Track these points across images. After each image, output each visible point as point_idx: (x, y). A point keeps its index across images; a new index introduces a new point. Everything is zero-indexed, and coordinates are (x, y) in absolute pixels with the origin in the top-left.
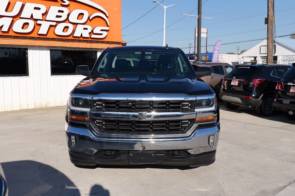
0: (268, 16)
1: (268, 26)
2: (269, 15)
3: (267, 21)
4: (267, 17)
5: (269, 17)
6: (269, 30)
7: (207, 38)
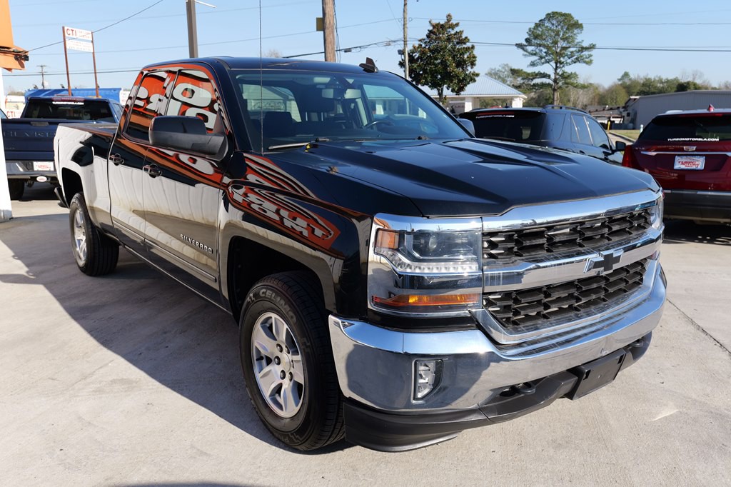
0: (324, 14)
1: (326, 35)
2: (327, 12)
3: (321, 24)
4: (321, 16)
5: (327, 16)
6: (327, 45)
7: (93, 53)
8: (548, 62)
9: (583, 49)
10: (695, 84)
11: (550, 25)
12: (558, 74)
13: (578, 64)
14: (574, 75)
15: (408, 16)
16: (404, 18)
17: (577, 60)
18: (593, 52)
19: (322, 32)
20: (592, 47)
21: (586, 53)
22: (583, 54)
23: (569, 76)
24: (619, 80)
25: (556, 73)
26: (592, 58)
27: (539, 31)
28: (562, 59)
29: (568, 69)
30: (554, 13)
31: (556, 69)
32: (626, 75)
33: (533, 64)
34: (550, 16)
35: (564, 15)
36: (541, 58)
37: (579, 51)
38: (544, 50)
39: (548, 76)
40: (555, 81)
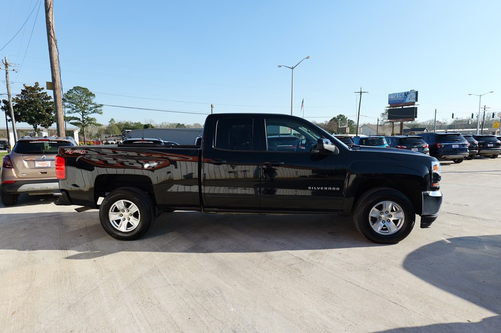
2: (56, 79)
4: (51, 81)
8: (78, 112)
9: (97, 107)
10: (151, 125)
11: (76, 93)
12: (85, 118)
13: (95, 113)
14: (94, 119)
15: (10, 80)
16: (7, 81)
17: (94, 112)
18: (102, 108)
19: (52, 91)
20: (101, 105)
21: (98, 109)
22: (97, 108)
23: (92, 119)
24: (110, 122)
25: (83, 118)
26: (102, 111)
27: (70, 95)
28: (86, 111)
29: (91, 116)
30: (78, 87)
31: (83, 116)
32: (112, 120)
33: (69, 112)
34: (76, 88)
35: (84, 88)
36: (73, 109)
37: (95, 107)
38: (75, 105)
39: (79, 119)
40: (83, 121)
